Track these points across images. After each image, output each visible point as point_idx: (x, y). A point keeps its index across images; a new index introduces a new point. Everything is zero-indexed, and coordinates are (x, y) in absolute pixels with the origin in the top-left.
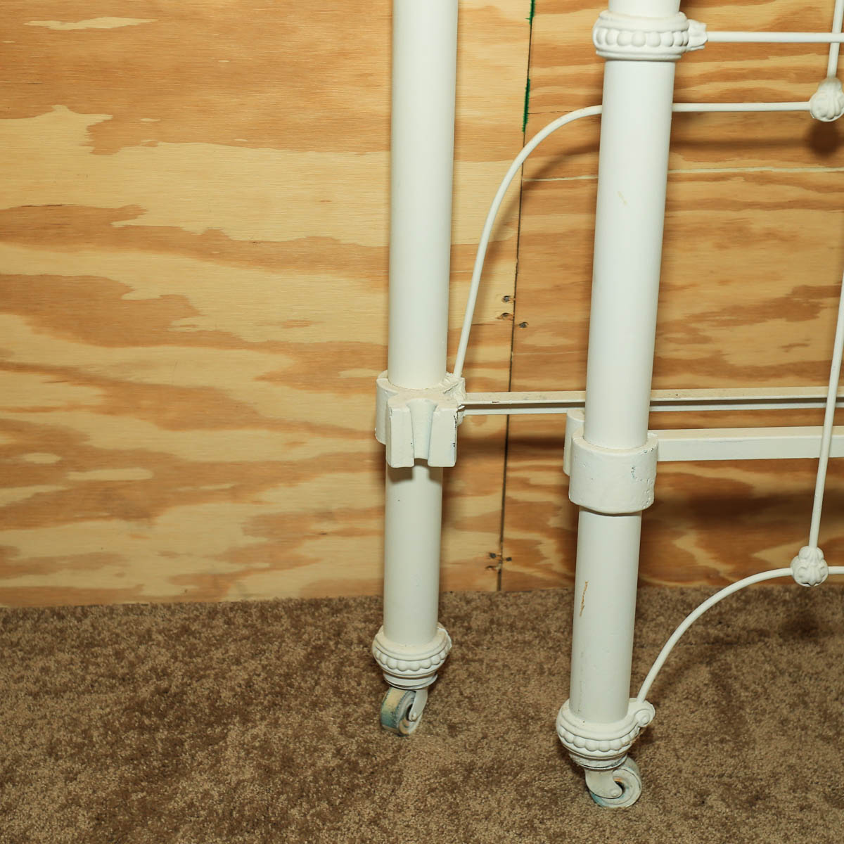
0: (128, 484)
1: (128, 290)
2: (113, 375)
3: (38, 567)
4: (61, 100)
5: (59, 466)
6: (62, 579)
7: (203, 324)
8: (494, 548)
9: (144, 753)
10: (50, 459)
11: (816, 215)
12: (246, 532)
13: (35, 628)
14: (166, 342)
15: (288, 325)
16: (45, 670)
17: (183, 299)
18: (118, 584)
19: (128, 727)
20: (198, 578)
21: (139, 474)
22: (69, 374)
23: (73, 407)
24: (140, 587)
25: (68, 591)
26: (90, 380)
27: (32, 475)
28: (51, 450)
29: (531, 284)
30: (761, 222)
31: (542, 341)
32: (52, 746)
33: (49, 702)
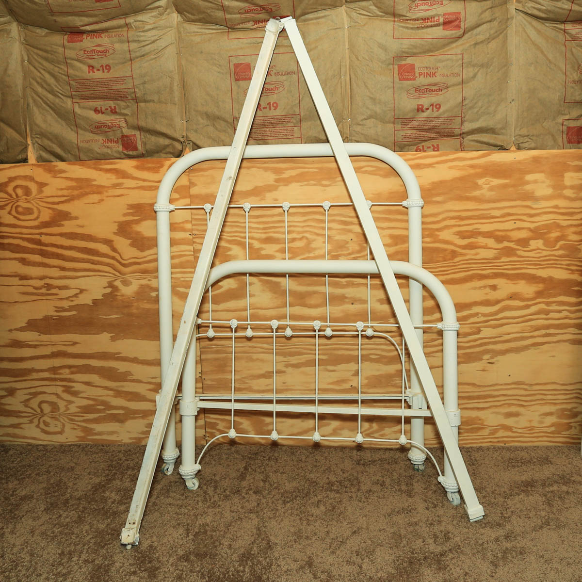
0: (120, 414)
1: (119, 370)
2: (116, 388)
3: (100, 434)
4: (105, 331)
5: (104, 409)
6: (105, 437)
7: (134, 377)
8: (204, 434)
9: (108, 475)
10: (103, 407)
11: (267, 355)
12: (146, 427)
13: (97, 448)
14: (127, 381)
15: (153, 378)
16: (95, 457)
17: (130, 372)
18: (118, 439)
19: (107, 470)
20: (135, 438)
21: (121, 412)
22: (106, 388)
23: (107, 396)
24: (122, 440)
25: (106, 440)
26: (111, 389)
27: (99, 411)
28: (103, 405)
29: (205, 370)
30: (255, 356)
31: (209, 382)
32: (90, 472)
33: (93, 464)
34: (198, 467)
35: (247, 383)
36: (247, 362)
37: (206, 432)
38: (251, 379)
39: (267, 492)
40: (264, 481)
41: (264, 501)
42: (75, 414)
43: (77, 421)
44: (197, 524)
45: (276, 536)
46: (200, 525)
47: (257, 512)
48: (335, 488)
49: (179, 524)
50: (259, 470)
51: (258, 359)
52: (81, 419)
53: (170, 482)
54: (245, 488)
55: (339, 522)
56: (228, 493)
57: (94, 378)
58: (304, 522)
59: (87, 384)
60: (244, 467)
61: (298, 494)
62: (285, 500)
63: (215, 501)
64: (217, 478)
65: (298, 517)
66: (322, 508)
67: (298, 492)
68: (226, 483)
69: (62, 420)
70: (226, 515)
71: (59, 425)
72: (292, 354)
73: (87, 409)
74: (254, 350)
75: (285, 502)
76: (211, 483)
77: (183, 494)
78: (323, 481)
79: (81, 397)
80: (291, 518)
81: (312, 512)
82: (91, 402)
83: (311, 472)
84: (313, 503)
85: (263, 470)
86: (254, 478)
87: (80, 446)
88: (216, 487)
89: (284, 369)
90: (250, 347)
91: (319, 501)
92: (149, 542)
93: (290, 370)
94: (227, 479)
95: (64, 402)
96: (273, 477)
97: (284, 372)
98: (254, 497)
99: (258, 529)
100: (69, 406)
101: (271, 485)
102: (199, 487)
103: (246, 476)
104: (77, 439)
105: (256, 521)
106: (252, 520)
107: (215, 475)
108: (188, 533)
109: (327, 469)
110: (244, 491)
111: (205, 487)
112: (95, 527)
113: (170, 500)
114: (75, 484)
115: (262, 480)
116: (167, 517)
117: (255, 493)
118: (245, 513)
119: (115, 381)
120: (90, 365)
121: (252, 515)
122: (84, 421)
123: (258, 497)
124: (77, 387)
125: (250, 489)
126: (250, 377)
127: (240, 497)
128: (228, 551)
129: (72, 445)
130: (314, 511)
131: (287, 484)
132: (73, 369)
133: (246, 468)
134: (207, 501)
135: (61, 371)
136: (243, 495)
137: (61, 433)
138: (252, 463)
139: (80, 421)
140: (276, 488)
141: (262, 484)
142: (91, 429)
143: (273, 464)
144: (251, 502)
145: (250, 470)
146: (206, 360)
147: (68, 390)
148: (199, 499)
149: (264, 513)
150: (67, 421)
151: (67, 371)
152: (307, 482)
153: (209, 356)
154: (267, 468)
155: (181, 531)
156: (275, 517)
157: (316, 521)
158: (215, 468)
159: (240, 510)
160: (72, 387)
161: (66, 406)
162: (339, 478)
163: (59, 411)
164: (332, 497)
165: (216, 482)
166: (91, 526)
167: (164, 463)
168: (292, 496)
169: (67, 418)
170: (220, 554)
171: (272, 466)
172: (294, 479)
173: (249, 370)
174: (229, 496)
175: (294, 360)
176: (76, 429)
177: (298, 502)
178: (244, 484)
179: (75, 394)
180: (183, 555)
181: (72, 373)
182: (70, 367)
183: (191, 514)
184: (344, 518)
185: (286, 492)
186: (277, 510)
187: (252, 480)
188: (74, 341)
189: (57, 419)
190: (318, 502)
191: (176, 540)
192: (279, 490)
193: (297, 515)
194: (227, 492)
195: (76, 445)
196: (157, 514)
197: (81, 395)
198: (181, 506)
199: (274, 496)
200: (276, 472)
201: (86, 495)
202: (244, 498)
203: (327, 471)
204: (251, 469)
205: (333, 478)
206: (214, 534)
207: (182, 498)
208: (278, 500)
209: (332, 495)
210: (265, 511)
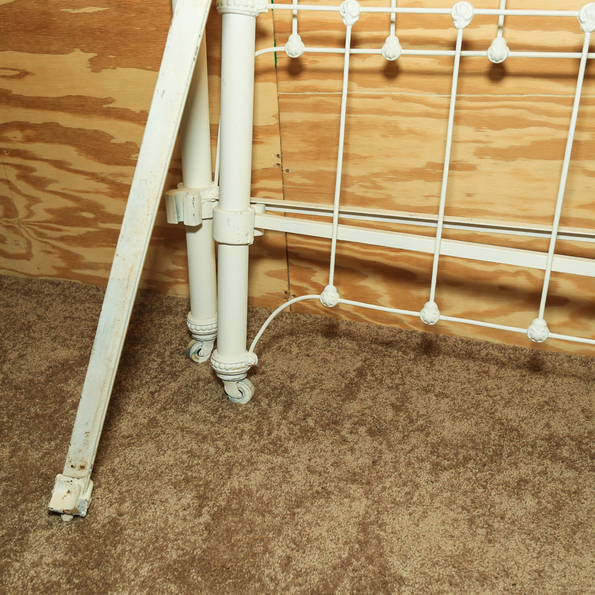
1: (113, 138)
2: (111, 178)
4: (77, 46)
5: (95, 220)
8: (286, 289)
10: (91, 216)
17: (134, 144)
22: (93, 176)
23: (97, 192)
26: (103, 180)
27: (85, 222)
28: (91, 211)
29: (288, 149)
30: (405, 123)
31: (297, 179)
32: (55, 337)
33: (69, 321)
34: (252, 359)
35: (381, 188)
36: (385, 136)
37: (289, 286)
38: (392, 180)
39: (399, 435)
40: (397, 408)
41: (388, 456)
42: (44, 225)
43: (51, 238)
44: (226, 489)
45: (405, 557)
46: (233, 492)
47: (368, 483)
48: (565, 454)
49: (187, 480)
50: (388, 381)
51: (410, 131)
52: (58, 234)
53: (199, 380)
54: (350, 417)
55: (573, 551)
56: (311, 423)
57: (68, 153)
58: (479, 531)
59: (58, 164)
60: (358, 369)
61: (472, 453)
62: (437, 464)
63: (279, 438)
64: (296, 385)
65: (465, 515)
66: (530, 502)
67: (473, 448)
68: (311, 399)
69: (25, 235)
70: (297, 477)
71: (23, 243)
72: (497, 124)
73: (64, 217)
74: (403, 107)
75: (437, 468)
76: (281, 394)
77: (217, 410)
78: (535, 430)
79: (52, 192)
80: (447, 511)
81: (503, 507)
82: (70, 204)
83: (507, 404)
84: (507, 484)
85: (397, 381)
86: (374, 398)
87: (59, 284)
88: (288, 406)
89: (474, 160)
90: (394, 98)
91: (522, 482)
92: (112, 511)
93: (486, 164)
94: (317, 391)
95: (24, 199)
96: (419, 403)
97: (472, 168)
98: (367, 444)
99: (364, 527)
100: (32, 208)
101: (411, 421)
102: (253, 399)
103: (359, 391)
104: (55, 272)
105: (360, 507)
106: (353, 500)
107: (292, 377)
108: (201, 506)
109: (547, 403)
110: (348, 425)
111: (264, 403)
112: (21, 453)
113: (185, 419)
114: (21, 356)
115: (392, 405)
116: (168, 458)
117: (371, 432)
118: (340, 480)
119: (108, 163)
120: (58, 125)
121: (354, 487)
122: (62, 239)
123: (376, 444)
124: (43, 170)
125: (361, 423)
126: (390, 172)
127: (337, 437)
128: (280, 576)
129: (46, 281)
130: (506, 504)
131: (447, 424)
132: (29, 132)
133: (361, 373)
134: (261, 435)
135: (9, 134)
136: (343, 433)
137: (27, 257)
138: (377, 362)
139: (56, 239)
140: (421, 429)
141: (390, 414)
142: (77, 256)
143: (423, 373)
144: (358, 453)
145: (369, 377)
146: (293, 125)
147: (25, 174)
148: (247, 426)
149: (384, 488)
150: (34, 236)
151: (18, 134)
152: (497, 427)
153: (299, 117)
154: (408, 379)
155: (188, 498)
156: (408, 503)
157: (509, 535)
158: (295, 362)
159: (331, 469)
160: (32, 170)
161: (28, 207)
162: (577, 430)
163: (17, 216)
164: (556, 475)
165: (291, 392)
166: (14, 451)
167: (193, 339)
168: (456, 454)
169: (34, 230)
170: (260, 580)
171: (418, 376)
172: (466, 415)
173: (388, 156)
174: (312, 430)
175: (501, 139)
176: (49, 253)
177: (470, 474)
178: (352, 407)
179: (39, 183)
180: (175, 561)
181: (28, 140)
182: (22, 126)
183: (222, 459)
184: (585, 540)
185: (443, 442)
186: (417, 486)
187: (370, 403)
188: (22, 67)
189: (17, 232)
190: (518, 483)
191: (171, 519)
192: (427, 435)
193: (464, 508)
194: (309, 419)
195: (52, 283)
196: (151, 446)
197: (50, 187)
198: (205, 437)
199: (415, 447)
200: (426, 390)
201: (31, 381)
202: (344, 441)
203: (546, 407)
204: (373, 375)
205: (560, 428)
206: (259, 520)
207: (212, 419)
208: (423, 460)
209: (556, 470)
210: (388, 484)
